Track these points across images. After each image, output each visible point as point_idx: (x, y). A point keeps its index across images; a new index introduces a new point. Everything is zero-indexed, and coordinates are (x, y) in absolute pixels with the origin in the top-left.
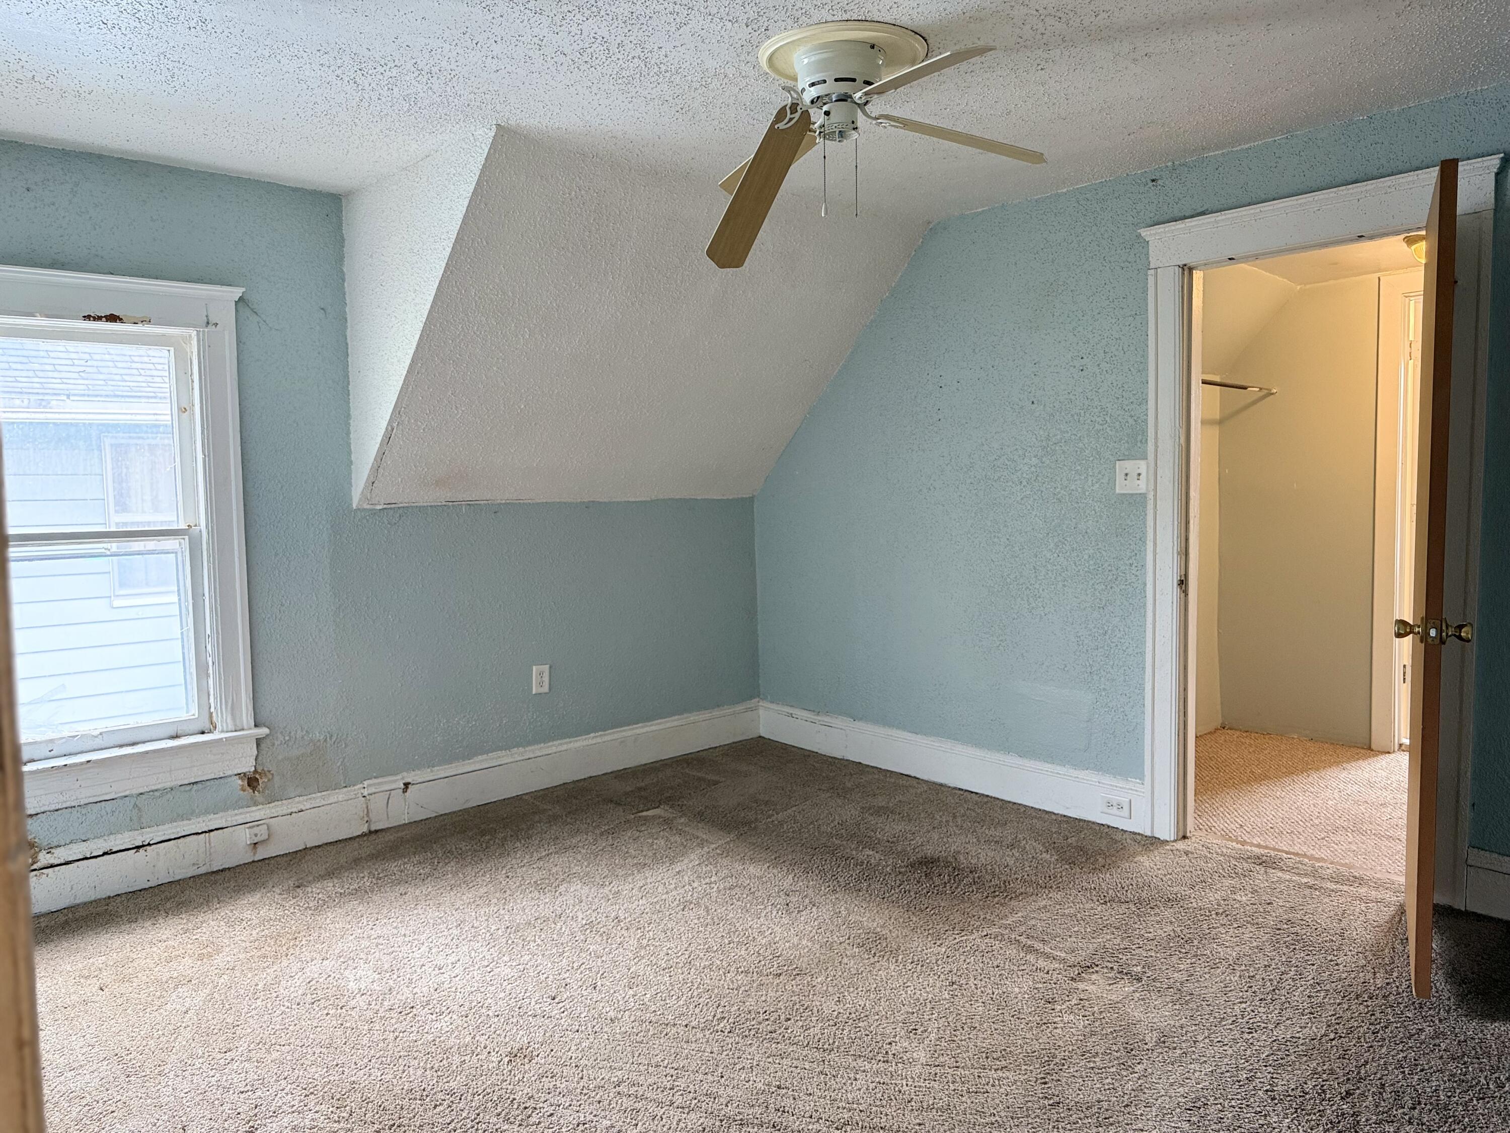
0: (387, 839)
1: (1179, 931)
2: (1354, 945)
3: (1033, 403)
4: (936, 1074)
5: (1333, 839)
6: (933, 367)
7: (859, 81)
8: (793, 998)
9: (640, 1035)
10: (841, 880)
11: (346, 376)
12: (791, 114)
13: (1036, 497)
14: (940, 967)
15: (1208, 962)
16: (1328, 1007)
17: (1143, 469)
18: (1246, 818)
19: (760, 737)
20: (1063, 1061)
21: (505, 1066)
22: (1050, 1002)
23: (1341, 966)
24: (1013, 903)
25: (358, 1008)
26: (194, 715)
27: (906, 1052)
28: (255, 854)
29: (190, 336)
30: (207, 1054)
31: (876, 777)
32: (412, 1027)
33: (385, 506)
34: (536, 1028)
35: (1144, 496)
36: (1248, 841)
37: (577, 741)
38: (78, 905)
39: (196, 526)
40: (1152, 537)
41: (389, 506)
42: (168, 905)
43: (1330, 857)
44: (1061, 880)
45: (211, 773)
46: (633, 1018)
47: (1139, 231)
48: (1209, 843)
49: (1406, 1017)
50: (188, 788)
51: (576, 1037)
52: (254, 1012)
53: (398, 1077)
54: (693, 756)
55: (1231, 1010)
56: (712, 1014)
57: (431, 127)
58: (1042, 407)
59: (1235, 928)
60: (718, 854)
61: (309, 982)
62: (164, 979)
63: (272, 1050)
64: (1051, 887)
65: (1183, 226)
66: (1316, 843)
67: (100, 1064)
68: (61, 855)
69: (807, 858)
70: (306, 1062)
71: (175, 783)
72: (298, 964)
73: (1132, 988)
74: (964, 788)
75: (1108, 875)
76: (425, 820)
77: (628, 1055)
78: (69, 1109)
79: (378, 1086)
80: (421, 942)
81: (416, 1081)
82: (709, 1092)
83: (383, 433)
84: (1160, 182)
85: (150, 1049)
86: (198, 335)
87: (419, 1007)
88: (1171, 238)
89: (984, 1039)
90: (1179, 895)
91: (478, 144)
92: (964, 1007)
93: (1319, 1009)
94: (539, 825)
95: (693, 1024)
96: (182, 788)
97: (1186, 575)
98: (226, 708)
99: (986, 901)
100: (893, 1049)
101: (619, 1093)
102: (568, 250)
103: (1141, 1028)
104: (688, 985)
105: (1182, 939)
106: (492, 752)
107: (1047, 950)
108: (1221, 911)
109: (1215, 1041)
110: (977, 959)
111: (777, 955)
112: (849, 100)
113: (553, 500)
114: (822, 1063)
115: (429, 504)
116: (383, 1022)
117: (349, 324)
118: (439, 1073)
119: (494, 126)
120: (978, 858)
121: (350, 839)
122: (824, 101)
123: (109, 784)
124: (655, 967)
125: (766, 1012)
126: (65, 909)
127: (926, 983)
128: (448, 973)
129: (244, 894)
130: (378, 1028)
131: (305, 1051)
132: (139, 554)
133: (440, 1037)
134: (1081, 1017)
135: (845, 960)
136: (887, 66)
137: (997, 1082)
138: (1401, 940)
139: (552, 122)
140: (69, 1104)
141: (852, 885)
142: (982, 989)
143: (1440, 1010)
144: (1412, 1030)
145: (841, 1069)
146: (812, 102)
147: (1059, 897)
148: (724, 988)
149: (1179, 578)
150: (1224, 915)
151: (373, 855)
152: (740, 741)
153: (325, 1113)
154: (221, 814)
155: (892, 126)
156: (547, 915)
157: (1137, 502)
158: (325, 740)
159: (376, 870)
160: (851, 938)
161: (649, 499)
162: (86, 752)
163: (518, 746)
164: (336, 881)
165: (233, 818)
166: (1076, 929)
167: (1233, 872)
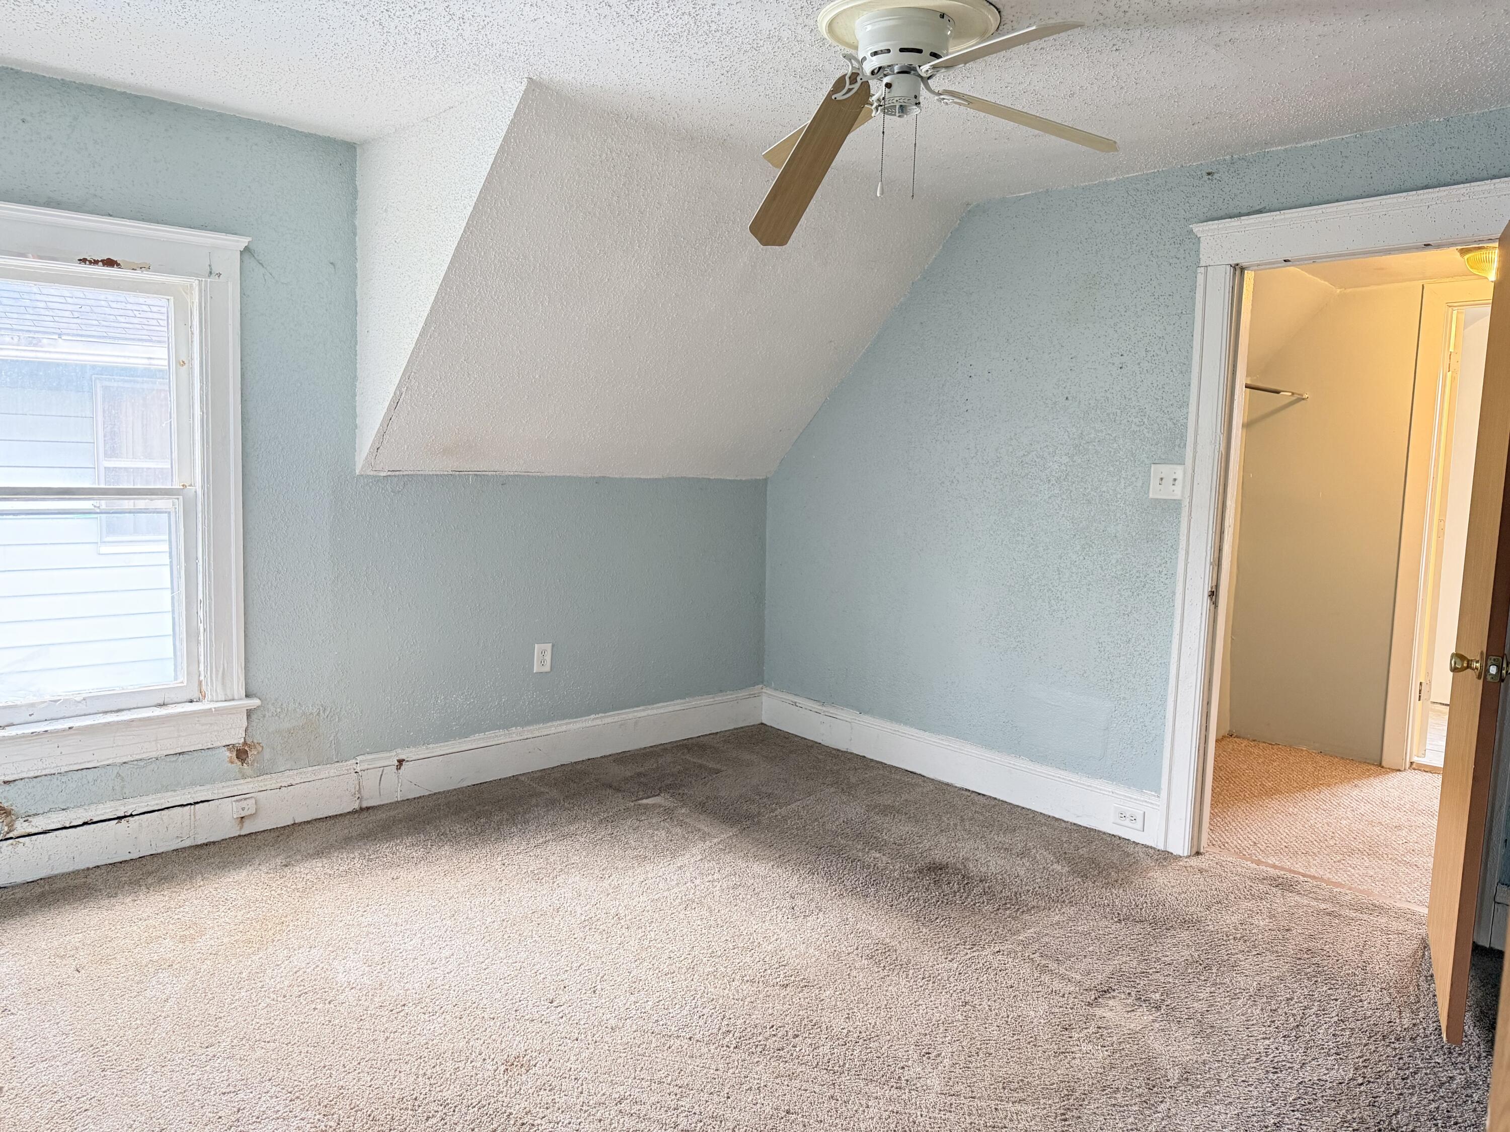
0: (378, 818)
1: (1196, 956)
2: (1377, 980)
3: (1067, 398)
4: (951, 1104)
5: (1350, 862)
6: (964, 355)
7: (926, 53)
8: (801, 1013)
9: (642, 1046)
10: (848, 883)
11: (354, 335)
12: (850, 84)
13: (1064, 497)
14: (952, 985)
15: (1228, 992)
16: (1354, 1047)
17: (1179, 475)
18: (1259, 835)
19: (762, 724)
20: (1083, 1096)
21: (501, 1075)
22: (1066, 1029)
23: (1365, 1003)
24: (1026, 917)
25: (347, 1003)
26: (182, 682)
27: (920, 1078)
28: (241, 828)
29: (191, 286)
30: (188, 1049)
31: (881, 772)
32: (403, 1027)
33: (389, 473)
34: (533, 1034)
35: (1178, 503)
36: (1263, 860)
37: (575, 722)
38: (56, 876)
39: (191, 485)
40: (1185, 545)
41: (393, 473)
42: (150, 881)
43: (1347, 882)
44: (1073, 894)
45: (198, 744)
46: (635, 1027)
47: (1191, 226)
48: (1223, 861)
49: (1435, 1062)
50: (174, 758)
51: (576, 1046)
52: (237, 1003)
53: (388, 1083)
54: (694, 741)
55: (1254, 1047)
56: (717, 1026)
57: (458, 77)
58: (1077, 403)
59: (1254, 955)
60: (721, 849)
61: (296, 973)
62: (144, 963)
63: (256, 1046)
64: (1064, 902)
65: (1239, 223)
66: (1333, 866)
67: (74, 1056)
68: (40, 823)
69: (812, 858)
70: (293, 1063)
71: (162, 752)
72: (285, 951)
73: (1151, 1017)
74: (971, 789)
75: (1121, 891)
76: (418, 798)
77: (630, 1068)
78: (40, 1105)
79: (368, 1092)
80: (414, 932)
81: (407, 1089)
82: (715, 1114)
83: (391, 397)
84: (1216, 176)
85: (127, 1040)
86: (200, 285)
87: (411, 1004)
88: (1224, 236)
89: (1000, 1067)
90: (1195, 916)
91: (507, 98)
92: (978, 1030)
93: (1345, 1049)
94: (536, 809)
95: (697, 1037)
96: (168, 759)
97: (1217, 586)
98: (217, 677)
99: (997, 914)
100: (907, 1074)
101: (621, 1111)
102: (595, 214)
103: (1163, 1062)
104: (692, 993)
105: (1201, 964)
106: (489, 731)
107: (1062, 970)
108: (1239, 936)
109: (1239, 1081)
110: (990, 978)
111: (783, 963)
112: (912, 72)
113: (564, 474)
114: (832, 1087)
115: (434, 473)
116: (373, 1020)
117: (359, 281)
118: (432, 1081)
119: (526, 80)
120: (988, 866)
121: (341, 815)
122: (885, 72)
123: (92, 752)
124: (657, 971)
125: (773, 1026)
126: (41, 879)
127: (938, 1002)
128: (442, 969)
129: (229, 871)
130: (368, 1027)
131: (291, 1050)
132: (130, 513)
133: (433, 1040)
134: (1099, 1047)
135: (854, 973)
136: (954, 38)
137: (1015, 1117)
138: (1426, 977)
139: (587, 78)
140: (40, 1100)
141: (859, 890)
142: (997, 1011)
143: (1470, 1056)
144: (1442, 1077)
145: (853, 1094)
146: (873, 73)
147: (1072, 913)
148: (729, 997)
149: (1210, 589)
150: (1242, 941)
151: (364, 834)
152: (742, 728)
153: (311, 1121)
154: (208, 786)
155: (956, 103)
156: (545, 909)
157: (1172, 508)
158: (318, 714)
159: (367, 851)
160: (860, 948)
161: (661, 477)
162: (68, 718)
163: (515, 725)
164: (325, 861)
165: (220, 791)
166: (1091, 949)
167: (1249, 893)
